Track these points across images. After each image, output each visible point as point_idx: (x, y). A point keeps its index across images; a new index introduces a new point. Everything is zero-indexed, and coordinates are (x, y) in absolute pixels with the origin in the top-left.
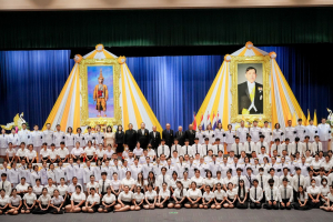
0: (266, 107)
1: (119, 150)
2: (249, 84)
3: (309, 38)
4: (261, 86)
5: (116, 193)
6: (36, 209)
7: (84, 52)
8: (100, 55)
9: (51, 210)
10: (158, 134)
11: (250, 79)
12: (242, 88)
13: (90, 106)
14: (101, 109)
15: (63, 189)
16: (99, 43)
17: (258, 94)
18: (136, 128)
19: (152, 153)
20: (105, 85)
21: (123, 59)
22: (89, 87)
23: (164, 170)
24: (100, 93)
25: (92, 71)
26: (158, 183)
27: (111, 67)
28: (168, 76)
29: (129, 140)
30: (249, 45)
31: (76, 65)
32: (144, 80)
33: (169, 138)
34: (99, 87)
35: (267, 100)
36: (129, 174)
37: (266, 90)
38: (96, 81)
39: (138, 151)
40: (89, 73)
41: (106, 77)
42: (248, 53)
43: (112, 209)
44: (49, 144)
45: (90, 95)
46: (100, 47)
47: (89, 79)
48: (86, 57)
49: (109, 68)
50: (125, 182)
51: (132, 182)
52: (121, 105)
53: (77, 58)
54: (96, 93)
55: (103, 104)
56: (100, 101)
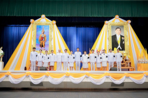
0: (126, 47)
2: (117, 35)
4: (123, 37)
7: (35, 18)
8: (43, 20)
11: (118, 33)
13: (37, 44)
14: (42, 46)
17: (122, 41)
20: (45, 35)
21: (54, 22)
22: (37, 35)
24: (42, 38)
25: (39, 28)
27: (48, 26)
30: (117, 16)
31: (31, 24)
35: (127, 44)
37: (126, 39)
38: (40, 32)
40: (37, 29)
41: (45, 31)
42: (117, 20)
45: (37, 39)
46: (43, 16)
47: (37, 31)
48: (36, 21)
53: (32, 20)
54: (40, 38)
55: (43, 44)
56: (42, 43)
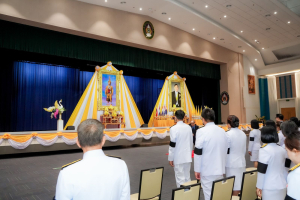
0: (182, 104)
3: (195, 73)
4: (180, 94)
7: (101, 65)
12: (173, 93)
13: (103, 98)
14: (109, 100)
17: (179, 98)
20: (112, 86)
21: (122, 72)
22: (103, 86)
24: (109, 91)
27: (115, 76)
30: (175, 73)
31: (96, 72)
34: (108, 87)
35: (182, 101)
37: (182, 96)
38: (107, 83)
40: (103, 78)
41: (112, 82)
42: (174, 77)
45: (103, 91)
46: (110, 63)
47: (103, 81)
48: (102, 67)
53: (97, 67)
54: (106, 90)
55: (110, 98)
56: (109, 96)
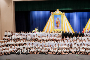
1: (63, 38)
5: (62, 49)
6: (41, 53)
7: (53, 11)
8: (58, 12)
9: (44, 53)
10: (73, 34)
13: (55, 26)
14: (58, 27)
15: (48, 48)
16: (58, 9)
18: (67, 32)
19: (71, 39)
20: (59, 20)
22: (55, 21)
23: (75, 44)
24: (58, 22)
25: (56, 17)
26: (73, 47)
27: (61, 15)
28: (76, 18)
29: (65, 35)
31: (51, 15)
32: (70, 19)
33: (76, 35)
34: (58, 21)
36: (65, 44)
38: (56, 19)
39: (68, 38)
40: (55, 17)
41: (59, 18)
43: (60, 54)
44: (44, 36)
45: (55, 23)
47: (55, 19)
48: (54, 13)
49: (60, 16)
50: (64, 46)
51: (66, 47)
52: (63, 26)
54: (56, 22)
55: (58, 26)
